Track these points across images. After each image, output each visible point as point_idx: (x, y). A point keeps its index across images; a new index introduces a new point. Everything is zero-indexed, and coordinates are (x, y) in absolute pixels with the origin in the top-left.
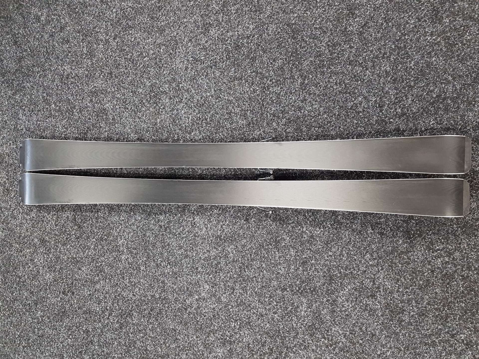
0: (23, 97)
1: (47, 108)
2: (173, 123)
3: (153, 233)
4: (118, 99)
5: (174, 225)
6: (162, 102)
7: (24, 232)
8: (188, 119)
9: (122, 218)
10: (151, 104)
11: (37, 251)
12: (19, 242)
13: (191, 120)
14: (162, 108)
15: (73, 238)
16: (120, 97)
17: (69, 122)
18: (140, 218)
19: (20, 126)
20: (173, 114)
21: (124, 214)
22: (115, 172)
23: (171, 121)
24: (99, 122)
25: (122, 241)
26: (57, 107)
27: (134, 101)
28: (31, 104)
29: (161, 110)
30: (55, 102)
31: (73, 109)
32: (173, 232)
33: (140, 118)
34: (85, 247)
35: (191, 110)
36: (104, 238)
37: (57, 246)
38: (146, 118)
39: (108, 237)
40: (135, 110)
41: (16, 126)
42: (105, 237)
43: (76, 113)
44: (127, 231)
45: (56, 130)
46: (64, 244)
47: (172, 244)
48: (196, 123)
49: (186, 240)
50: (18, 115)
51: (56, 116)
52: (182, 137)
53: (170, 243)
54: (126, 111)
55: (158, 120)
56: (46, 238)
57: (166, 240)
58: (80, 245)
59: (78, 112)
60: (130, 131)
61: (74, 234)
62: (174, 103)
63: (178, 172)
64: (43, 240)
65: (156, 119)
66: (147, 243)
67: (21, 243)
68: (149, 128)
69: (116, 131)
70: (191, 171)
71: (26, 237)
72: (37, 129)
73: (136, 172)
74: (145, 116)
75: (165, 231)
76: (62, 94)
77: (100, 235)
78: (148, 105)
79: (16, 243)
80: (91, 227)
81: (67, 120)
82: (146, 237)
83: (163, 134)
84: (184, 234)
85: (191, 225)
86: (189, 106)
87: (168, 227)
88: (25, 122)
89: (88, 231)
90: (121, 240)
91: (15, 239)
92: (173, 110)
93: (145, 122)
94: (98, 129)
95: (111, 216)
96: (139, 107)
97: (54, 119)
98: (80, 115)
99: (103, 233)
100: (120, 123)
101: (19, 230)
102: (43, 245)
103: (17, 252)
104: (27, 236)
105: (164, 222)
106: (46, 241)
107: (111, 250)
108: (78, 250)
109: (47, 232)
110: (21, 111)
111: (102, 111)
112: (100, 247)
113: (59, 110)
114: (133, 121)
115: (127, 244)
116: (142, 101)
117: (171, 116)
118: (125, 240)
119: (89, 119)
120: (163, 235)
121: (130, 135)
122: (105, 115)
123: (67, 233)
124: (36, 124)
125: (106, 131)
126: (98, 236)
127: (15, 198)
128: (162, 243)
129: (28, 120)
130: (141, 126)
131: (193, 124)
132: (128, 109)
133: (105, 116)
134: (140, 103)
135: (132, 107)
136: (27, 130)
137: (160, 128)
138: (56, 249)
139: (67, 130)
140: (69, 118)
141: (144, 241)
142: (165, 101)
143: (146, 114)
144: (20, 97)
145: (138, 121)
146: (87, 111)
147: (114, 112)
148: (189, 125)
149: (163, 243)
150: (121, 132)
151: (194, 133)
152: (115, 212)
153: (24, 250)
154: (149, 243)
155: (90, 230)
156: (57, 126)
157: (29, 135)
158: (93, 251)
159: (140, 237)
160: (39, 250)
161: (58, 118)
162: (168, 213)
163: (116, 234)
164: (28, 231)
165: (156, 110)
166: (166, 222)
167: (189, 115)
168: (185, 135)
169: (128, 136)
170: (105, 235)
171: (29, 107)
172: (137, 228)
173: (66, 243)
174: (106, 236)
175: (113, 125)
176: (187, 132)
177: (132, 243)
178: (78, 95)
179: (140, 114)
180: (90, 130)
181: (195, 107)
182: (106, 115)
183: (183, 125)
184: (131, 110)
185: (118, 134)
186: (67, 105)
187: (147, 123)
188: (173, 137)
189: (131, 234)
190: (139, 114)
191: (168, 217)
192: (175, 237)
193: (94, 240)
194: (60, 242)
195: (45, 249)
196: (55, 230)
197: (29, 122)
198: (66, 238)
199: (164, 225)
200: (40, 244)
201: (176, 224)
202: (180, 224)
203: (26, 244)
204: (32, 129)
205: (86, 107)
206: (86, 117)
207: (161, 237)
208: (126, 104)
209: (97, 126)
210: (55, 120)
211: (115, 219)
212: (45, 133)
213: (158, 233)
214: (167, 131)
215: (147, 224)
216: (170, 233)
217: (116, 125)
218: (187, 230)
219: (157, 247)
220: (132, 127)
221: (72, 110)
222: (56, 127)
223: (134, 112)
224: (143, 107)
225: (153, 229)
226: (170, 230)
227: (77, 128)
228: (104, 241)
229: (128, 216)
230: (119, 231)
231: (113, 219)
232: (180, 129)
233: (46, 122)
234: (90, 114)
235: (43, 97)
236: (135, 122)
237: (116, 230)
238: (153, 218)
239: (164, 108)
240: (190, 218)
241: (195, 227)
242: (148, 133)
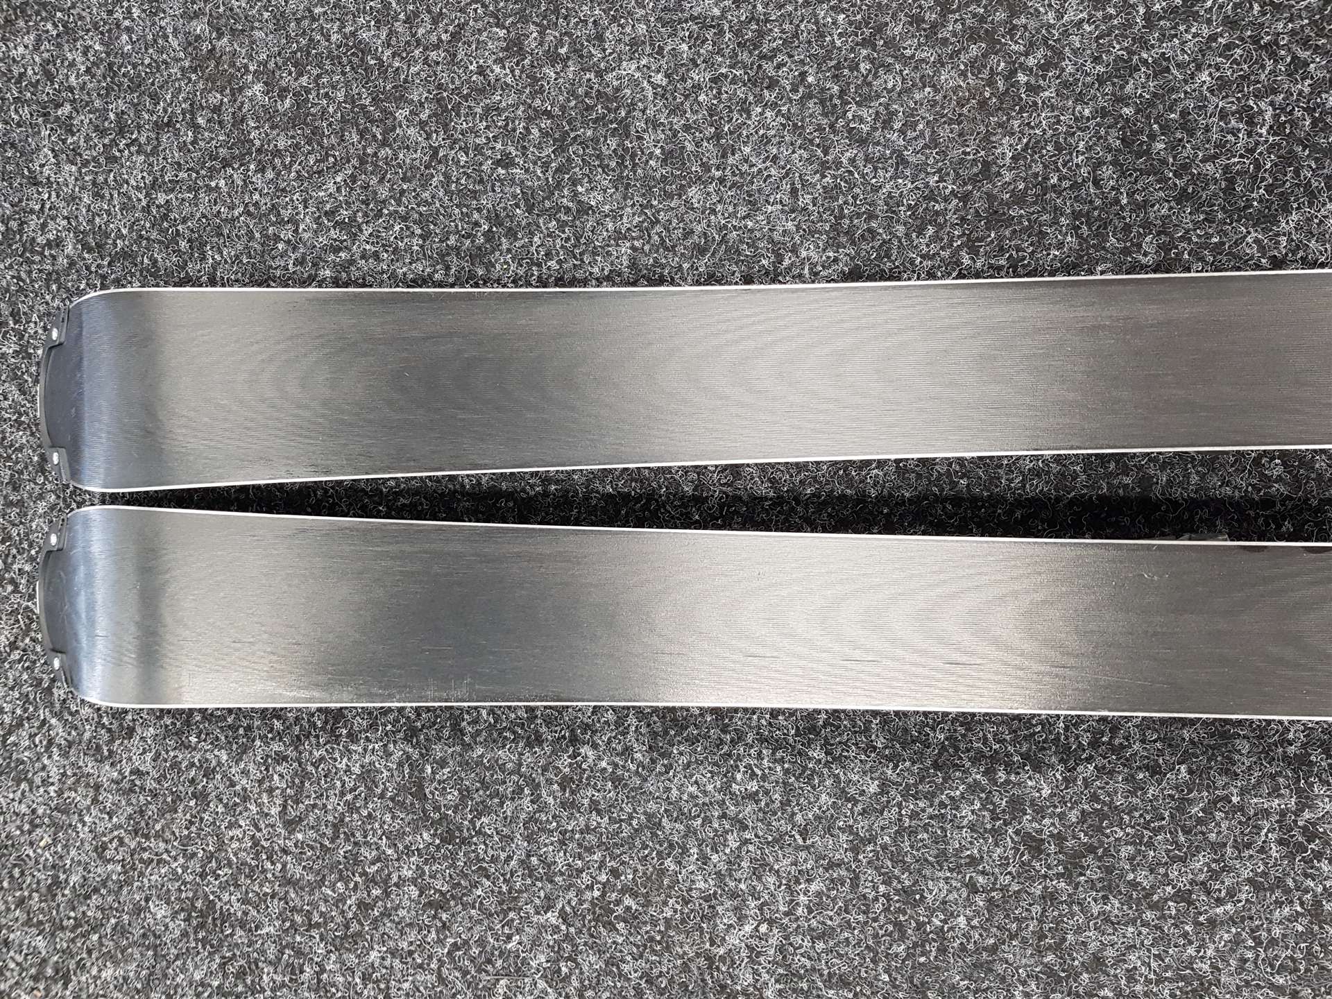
0: (59, 46)
1: (217, 109)
2: (1127, 159)
3: (973, 888)
4: (705, 27)
5: (1136, 841)
6: (1032, 24)
7: (84, 858)
8: (1251, 123)
9: (742, 783)
10: (945, 42)
11: (165, 976)
12: (51, 920)
13: (1276, 129)
14: (1031, 61)
15: (406, 903)
16: (717, 12)
17: (366, 187)
18: (873, 788)
19: (44, 225)
20: (1121, 100)
21: (760, 756)
22: (688, 489)
23: (1109, 149)
24: (574, 182)
25: (748, 928)
26: (282, 98)
27: (821, 35)
28: (109, 90)
29: (1022, 78)
30: (271, 65)
31: (391, 106)
32: (1134, 885)
33: (863, 142)
34: (489, 961)
35: (1269, 64)
36: (620, 910)
37: (299, 953)
38: (911, 134)
39: (648, 903)
40: (823, 90)
41: (14, 225)
42: (628, 901)
43: (412, 131)
44: (784, 864)
45: (277, 238)
46: (347, 941)
47: (1120, 960)
48: (1315, 148)
49: (1237, 942)
50: (28, 155)
51: (277, 153)
52: (1206, 246)
53: (1110, 953)
54: (759, 99)
55: (1006, 148)
56: (226, 897)
57: (1079, 930)
58: (455, 947)
59: (422, 124)
60: (790, 226)
61: (414, 881)
62: (1128, 25)
63: (1170, 483)
64: (202, 914)
65: (987, 141)
66: (933, 949)
67: (63, 928)
68: (931, 197)
69: (688, 233)
70: (1279, 479)
71: (96, 890)
72: (154, 235)
73: (839, 489)
74: (897, 125)
75: (1067, 876)
76: (314, 19)
77: (590, 888)
78: (928, 54)
79: (28, 923)
80: (529, 839)
81: (354, 178)
82: (921, 910)
83: (1042, 235)
84: (1219, 902)
85: (1280, 842)
86: (1256, 40)
87: (1092, 849)
88: (73, 199)
89: (509, 858)
90: (742, 919)
91: (21, 902)
92: (1125, 68)
93: (902, 161)
94: (562, 225)
95: (668, 768)
96: (855, 67)
97: (262, 170)
98: (438, 139)
99: (615, 873)
100: (722, 180)
101: (48, 847)
102: (204, 941)
103: (35, 978)
104: (104, 883)
105: (1062, 816)
106: (225, 917)
107: (671, 981)
108: (441, 980)
109: (230, 864)
110: (45, 133)
111: (589, 108)
112: (591, 962)
113: (298, 118)
114: (809, 161)
115: (781, 949)
116: (880, 29)
117: (1103, 113)
118: (771, 922)
119: (498, 163)
120: (1050, 897)
121: (794, 250)
122: (614, 132)
123: (364, 874)
124: (146, 210)
125: (619, 236)
126: (580, 893)
127: (16, 655)
128: (1040, 952)
129: (94, 183)
130: (876, 189)
131: (1289, 159)
132: (773, 84)
133: (613, 143)
134: (868, 43)
135: (803, 75)
136: (86, 247)
137: (1019, 199)
138: (294, 971)
139: (354, 237)
140: (363, 162)
141: (903, 937)
142: (1060, 16)
143: (911, 113)
144: (36, 48)
145: (852, 161)
146: (487, 109)
147: (676, 110)
148: (1258, 167)
149: (1049, 948)
150: (724, 240)
151: (1294, 217)
152: (692, 741)
153: (81, 966)
154: (942, 950)
155: (520, 854)
156: (286, 214)
157: (104, 277)
158: (542, 984)
159: (878, 907)
160: (184, 969)
161: (288, 168)
162: (1089, 759)
163: (701, 885)
164: (108, 854)
165: (991, 83)
166: (1073, 816)
167: (1258, 96)
168: (1224, 233)
169: (780, 259)
170: (623, 891)
171: (98, 103)
172: (855, 850)
173: (359, 934)
174: (635, 895)
175: (670, 196)
176: (1239, 212)
177: (820, 946)
178: (427, 17)
179: (864, 113)
180: (512, 234)
181: (1305, 44)
182: (624, 130)
183: (1209, 167)
184: (795, 90)
185: (702, 251)
186: (347, 84)
187: (921, 168)
188: (1126, 252)
189: (814, 887)
190: (863, 116)
191: (1086, 783)
192: (1149, 915)
193: (552, 917)
194: (318, 925)
195: (222, 966)
196: (285, 851)
197: (98, 195)
198: (361, 905)
199: (1059, 838)
200: (185, 934)
201: (1157, 831)
202: (1187, 832)
203: (94, 929)
204: (122, 237)
205: (482, 91)
206: (478, 149)
207: (1036, 909)
208: (762, 57)
209: (558, 208)
210: (270, 174)
211: (693, 789)
212: (203, 258)
213: (1015, 887)
214: (1076, 215)
215: (925, 828)
216: (1108, 889)
217: (694, 193)
218: (1246, 874)
219: (1003, 979)
220: (805, 199)
221: (384, 111)
222: (281, 222)
223: (822, 102)
224: (888, 68)
225: (973, 861)
226: (1109, 870)
227: (422, 221)
228: (621, 926)
229: (787, 772)
230: (723, 867)
231: (680, 788)
232: (1183, 197)
233: (209, 189)
234: (508, 132)
235: (192, 42)
236: (824, 166)
237: (705, 859)
238: (974, 788)
239: (1045, 67)
240: (1275, 792)
241: (1318, 855)
242: (931, 231)
